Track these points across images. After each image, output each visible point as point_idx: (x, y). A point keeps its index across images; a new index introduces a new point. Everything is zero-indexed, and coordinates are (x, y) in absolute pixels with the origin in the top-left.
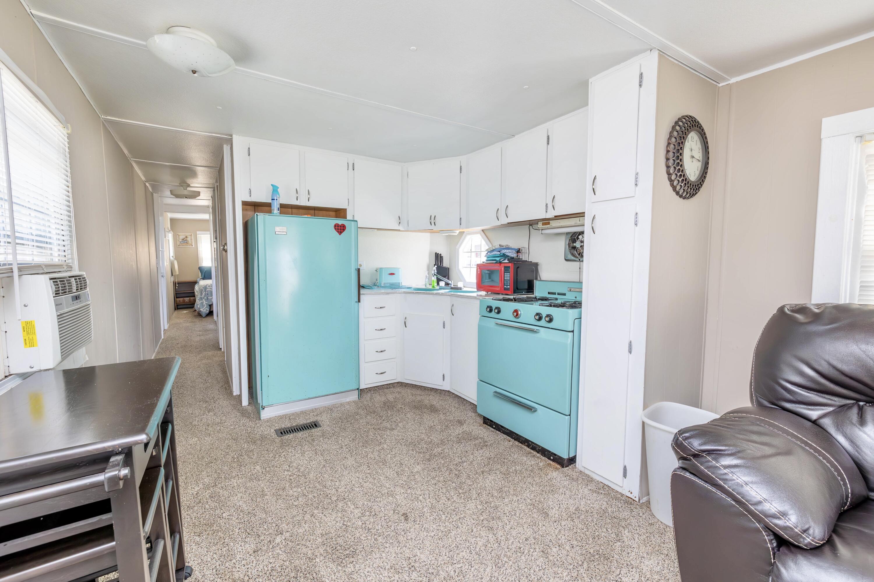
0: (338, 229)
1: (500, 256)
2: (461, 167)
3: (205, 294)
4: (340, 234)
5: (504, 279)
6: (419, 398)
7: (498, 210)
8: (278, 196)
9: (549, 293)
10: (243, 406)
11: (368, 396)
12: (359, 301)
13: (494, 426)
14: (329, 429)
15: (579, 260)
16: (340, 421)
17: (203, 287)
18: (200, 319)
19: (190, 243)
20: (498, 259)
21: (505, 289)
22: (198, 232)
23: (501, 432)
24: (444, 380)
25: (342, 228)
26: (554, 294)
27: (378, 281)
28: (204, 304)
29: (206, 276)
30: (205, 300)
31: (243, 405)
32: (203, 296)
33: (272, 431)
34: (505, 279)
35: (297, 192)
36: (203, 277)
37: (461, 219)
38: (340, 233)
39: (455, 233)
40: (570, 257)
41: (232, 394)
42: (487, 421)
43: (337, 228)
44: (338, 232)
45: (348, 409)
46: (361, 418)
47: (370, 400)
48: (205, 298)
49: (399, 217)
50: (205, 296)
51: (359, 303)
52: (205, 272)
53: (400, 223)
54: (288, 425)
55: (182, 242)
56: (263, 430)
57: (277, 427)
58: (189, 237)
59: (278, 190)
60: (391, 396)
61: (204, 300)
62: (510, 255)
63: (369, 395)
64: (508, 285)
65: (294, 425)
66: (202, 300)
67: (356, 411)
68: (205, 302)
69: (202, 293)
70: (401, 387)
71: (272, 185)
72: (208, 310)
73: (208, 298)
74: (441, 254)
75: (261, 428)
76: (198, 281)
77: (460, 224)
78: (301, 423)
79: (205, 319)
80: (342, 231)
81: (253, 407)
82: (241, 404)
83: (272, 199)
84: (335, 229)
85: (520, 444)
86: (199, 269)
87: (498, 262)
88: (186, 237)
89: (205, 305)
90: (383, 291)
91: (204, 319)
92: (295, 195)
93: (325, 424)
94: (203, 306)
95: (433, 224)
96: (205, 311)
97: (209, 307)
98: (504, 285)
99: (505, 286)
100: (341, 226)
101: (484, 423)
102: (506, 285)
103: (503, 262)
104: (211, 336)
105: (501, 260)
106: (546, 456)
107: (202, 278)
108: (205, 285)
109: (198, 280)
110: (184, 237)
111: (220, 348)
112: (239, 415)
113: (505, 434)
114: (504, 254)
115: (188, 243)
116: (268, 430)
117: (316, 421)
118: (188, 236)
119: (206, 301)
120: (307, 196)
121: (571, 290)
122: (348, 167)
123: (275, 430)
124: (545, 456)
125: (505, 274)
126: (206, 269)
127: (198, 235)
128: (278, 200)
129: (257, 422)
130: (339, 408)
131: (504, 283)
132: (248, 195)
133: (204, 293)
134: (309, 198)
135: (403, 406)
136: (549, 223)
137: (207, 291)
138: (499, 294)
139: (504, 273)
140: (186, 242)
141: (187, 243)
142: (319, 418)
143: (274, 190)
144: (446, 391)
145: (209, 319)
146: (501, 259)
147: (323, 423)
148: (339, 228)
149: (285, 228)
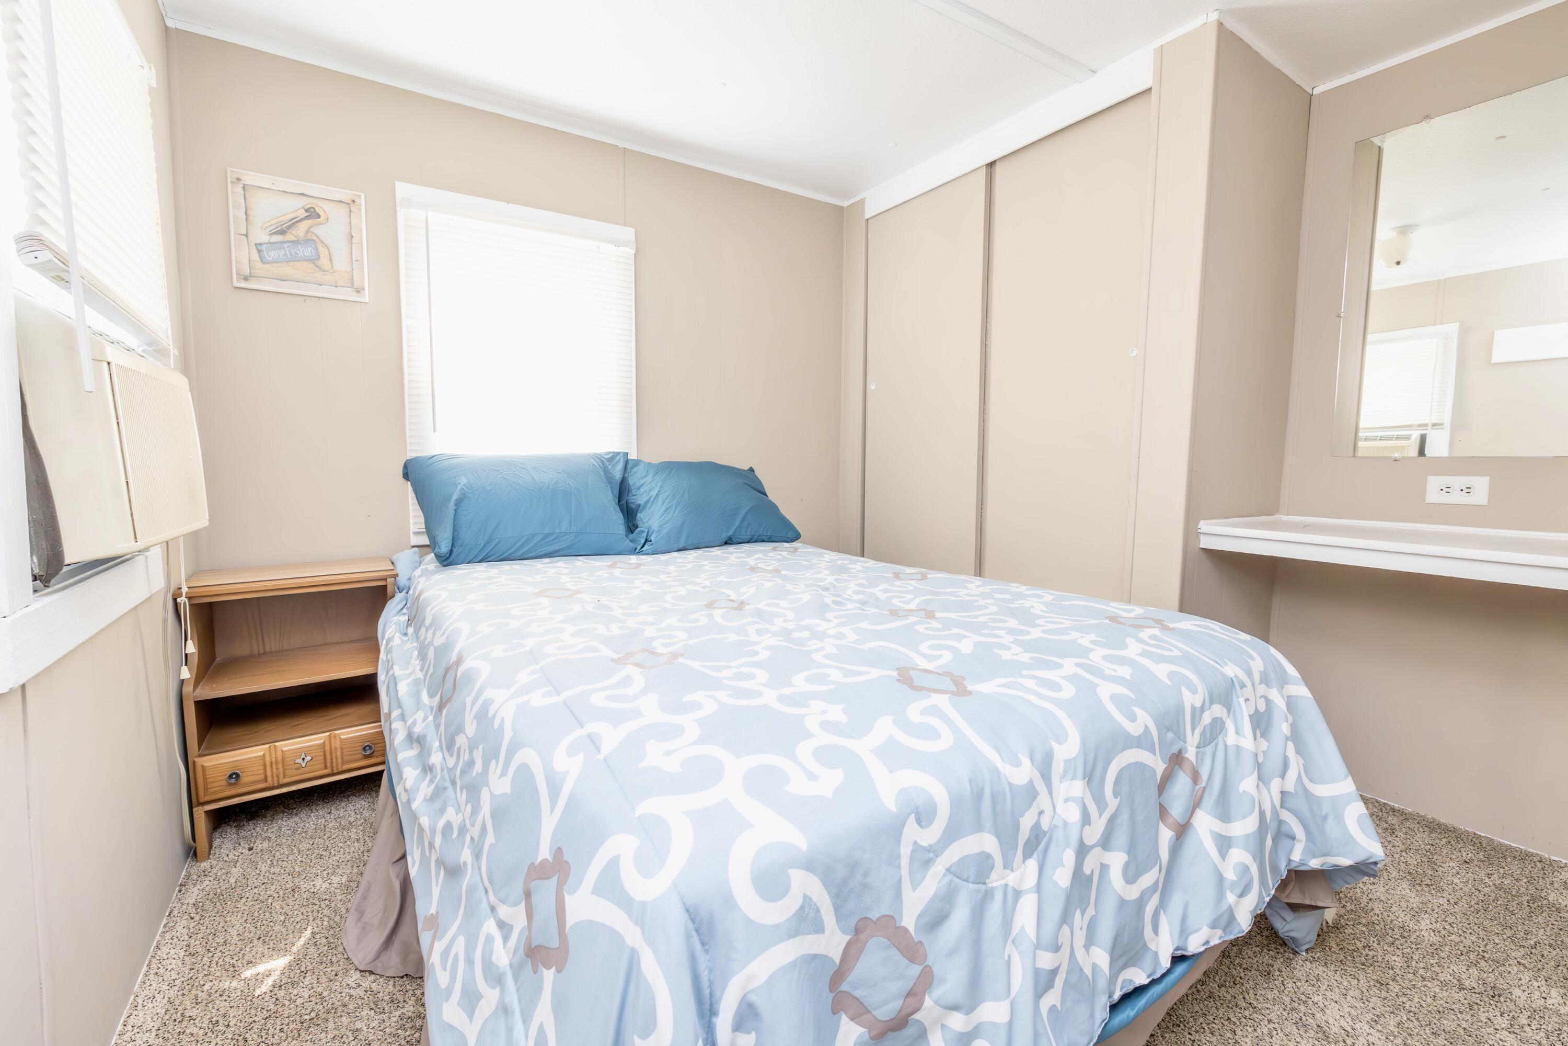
19: (341, 263)
22: (403, 189)
29: (467, 536)
36: (444, 546)
52: (458, 503)
55: (273, 254)
58: (335, 217)
76: (402, 580)
86: (406, 476)
88: (312, 214)
107: (429, 557)
109: (404, 563)
110: (293, 207)
115: (324, 261)
118: (323, 208)
126: (463, 480)
127: (401, 213)
140: (308, 251)
141: (314, 260)
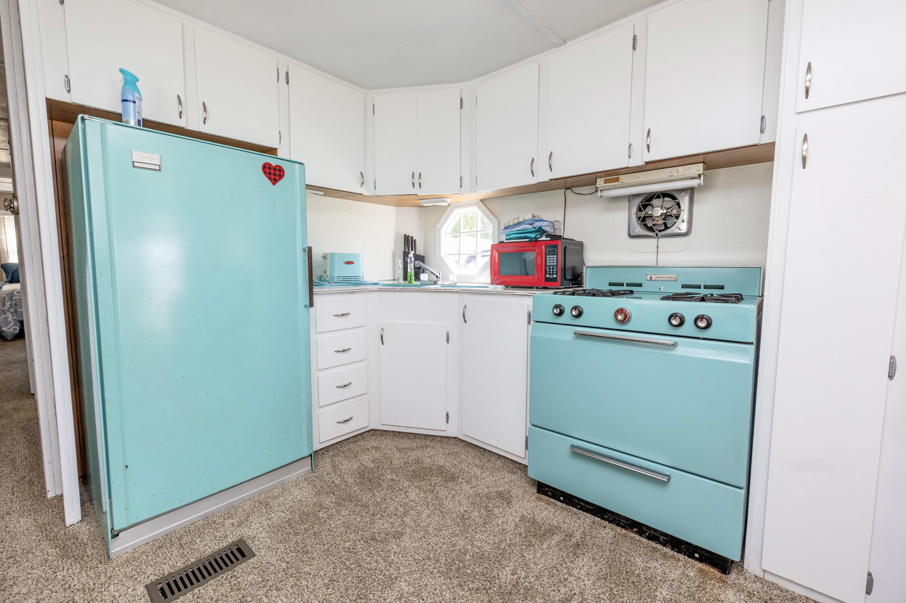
0: (270, 174)
1: (537, 231)
2: (461, 99)
3: (11, 305)
4: (274, 184)
5: (546, 265)
6: (413, 455)
7: (533, 160)
8: (137, 95)
9: (610, 284)
10: (67, 525)
11: (326, 463)
12: (311, 304)
13: (562, 498)
14: (273, 560)
15: (657, 235)
16: (292, 531)
17: (7, 294)
18: (4, 343)
20: (533, 235)
21: (547, 280)
23: (577, 508)
24: (447, 422)
25: (277, 173)
26: (622, 285)
27: (328, 273)
28: (9, 319)
30: (12, 313)
31: (68, 522)
32: (6, 308)
33: (141, 589)
34: (548, 264)
35: (180, 103)
36: (9, 279)
37: (461, 178)
38: (274, 181)
39: (446, 202)
40: (639, 230)
41: (45, 497)
42: (547, 489)
43: (267, 170)
44: (270, 179)
45: (299, 498)
46: (330, 517)
47: (334, 471)
48: (12, 310)
49: (361, 173)
50: (10, 307)
51: (311, 309)
53: (363, 183)
54: (179, 564)
56: (117, 594)
57: (151, 577)
59: (137, 83)
60: (366, 457)
61: (8, 314)
62: (547, 230)
63: (328, 460)
64: (553, 274)
65: (193, 560)
66: (6, 314)
67: (315, 500)
68: (10, 316)
69: (4, 302)
70: (375, 437)
71: (122, 71)
72: (18, 328)
73: (17, 310)
74: (412, 237)
75: (112, 588)
77: (461, 186)
78: (209, 551)
79: (13, 343)
80: (277, 178)
81: (94, 524)
82: (64, 521)
83: (124, 101)
84: (265, 173)
85: (624, 531)
86: (2, 267)
87: (533, 240)
89: (11, 322)
90: (337, 288)
91: (8, 344)
92: (176, 109)
93: (261, 546)
94: (7, 323)
95: (417, 185)
96: (11, 330)
97: (19, 324)
98: (546, 274)
99: (548, 276)
100: (275, 169)
101: (538, 492)
102: (550, 274)
103: (540, 239)
104: (17, 372)
105: (538, 237)
106: (683, 551)
107: (8, 281)
108: (11, 290)
111: (32, 393)
112: (54, 554)
113: (586, 512)
114: (540, 228)
116: (130, 591)
117: (241, 540)
119: (13, 316)
120: (202, 115)
121: (653, 279)
122: (278, 77)
123: (147, 587)
124: (679, 551)
125: (548, 256)
128: (137, 104)
129: (101, 567)
130: (281, 499)
131: (546, 271)
132: (64, 90)
133: (9, 303)
134: (205, 119)
135: (394, 477)
136: (617, 180)
137: (15, 300)
138: (532, 288)
139: (546, 255)
142: (245, 532)
143: (126, 82)
144: (451, 437)
145: (18, 343)
146: (537, 235)
147: (256, 543)
148: (272, 171)
149: (157, 157)
